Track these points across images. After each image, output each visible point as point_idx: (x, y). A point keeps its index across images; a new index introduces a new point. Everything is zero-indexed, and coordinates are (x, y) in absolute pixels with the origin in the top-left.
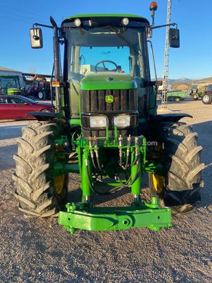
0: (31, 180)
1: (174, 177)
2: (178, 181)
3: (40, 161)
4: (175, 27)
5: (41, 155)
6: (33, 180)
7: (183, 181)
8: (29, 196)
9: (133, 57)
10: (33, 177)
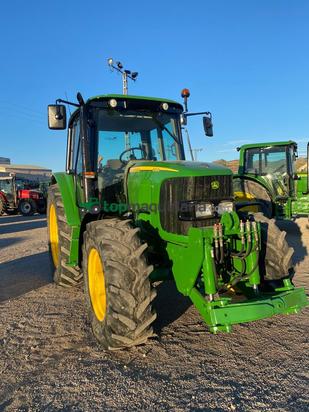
0: (136, 289)
1: (272, 264)
2: (277, 267)
3: (141, 264)
4: (209, 116)
5: (141, 257)
6: (138, 288)
7: (281, 267)
8: (131, 313)
9: (145, 144)
10: (137, 285)
